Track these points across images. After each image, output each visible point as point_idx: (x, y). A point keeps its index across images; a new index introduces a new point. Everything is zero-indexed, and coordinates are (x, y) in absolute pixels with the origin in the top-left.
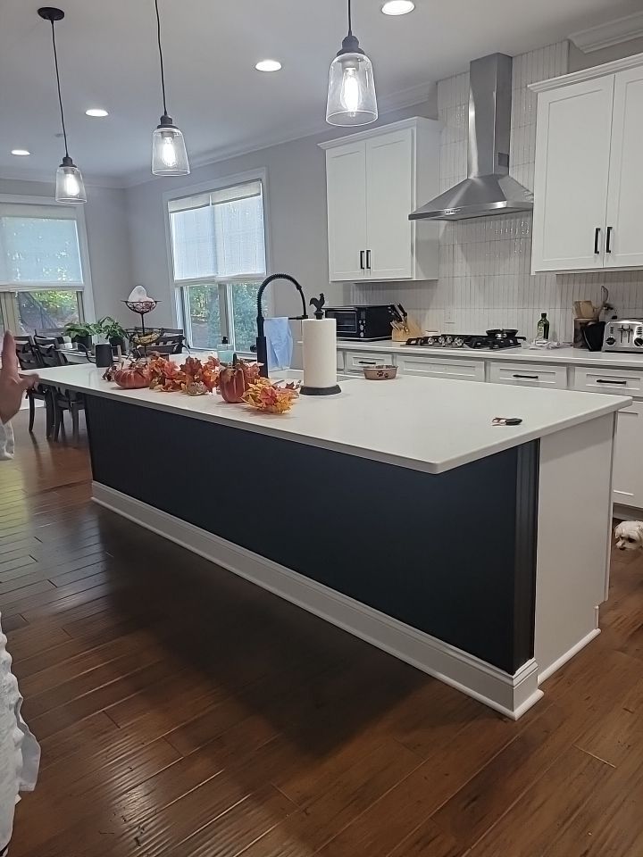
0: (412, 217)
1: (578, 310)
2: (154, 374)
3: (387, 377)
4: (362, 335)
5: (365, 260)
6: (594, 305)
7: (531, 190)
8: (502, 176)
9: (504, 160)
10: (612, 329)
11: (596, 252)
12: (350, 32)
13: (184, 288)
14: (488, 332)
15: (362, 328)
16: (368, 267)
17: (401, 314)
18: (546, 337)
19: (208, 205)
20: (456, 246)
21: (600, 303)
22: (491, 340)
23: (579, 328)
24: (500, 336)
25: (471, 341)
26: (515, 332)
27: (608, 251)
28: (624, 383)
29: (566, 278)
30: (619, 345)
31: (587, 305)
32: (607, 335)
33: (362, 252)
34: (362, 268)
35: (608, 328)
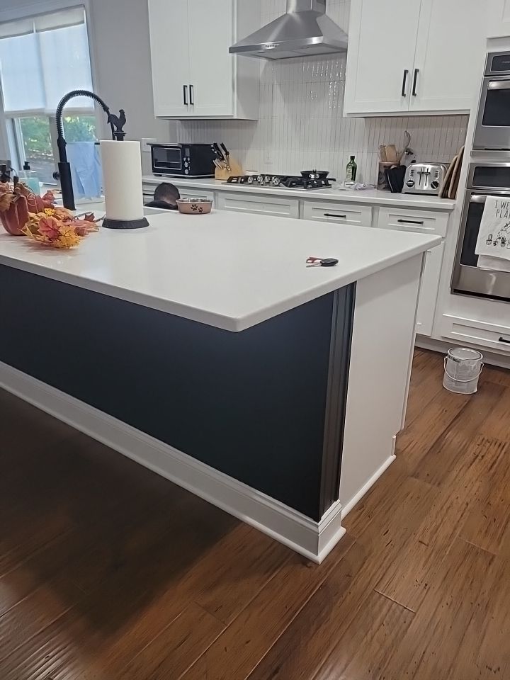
0: (232, 50)
1: (383, 154)
3: (201, 212)
4: (186, 171)
5: (188, 94)
6: (397, 149)
7: (345, 31)
8: (319, 14)
10: (412, 171)
11: (403, 94)
13: (15, 120)
14: (302, 173)
15: (186, 165)
16: (191, 103)
17: (224, 153)
18: (353, 179)
19: (32, 32)
20: (275, 86)
21: (402, 149)
22: (305, 180)
23: (383, 170)
24: (313, 176)
25: (286, 181)
26: (326, 174)
27: (414, 94)
28: (422, 223)
29: (374, 121)
30: (417, 187)
31: (391, 149)
32: (408, 177)
33: (185, 87)
34: (185, 103)
35: (408, 171)
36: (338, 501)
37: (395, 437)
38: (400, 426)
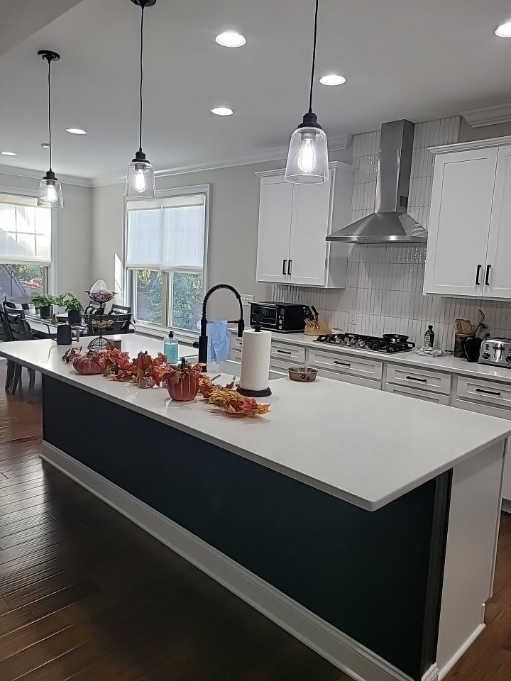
0: (328, 239)
1: (459, 326)
2: (108, 362)
3: (308, 380)
4: (280, 327)
5: (287, 267)
6: (472, 324)
7: (425, 228)
8: (402, 214)
9: (404, 201)
10: (487, 346)
11: (477, 283)
12: (310, 110)
13: (134, 272)
14: (384, 336)
15: (281, 322)
16: (289, 274)
17: (313, 313)
18: (431, 345)
19: (160, 208)
20: (361, 264)
21: (477, 324)
23: (459, 341)
24: (394, 340)
25: (373, 343)
26: (407, 337)
27: (487, 284)
28: (499, 394)
29: (450, 301)
30: (492, 359)
31: (466, 323)
32: (483, 351)
33: (285, 261)
34: (284, 273)
35: (483, 344)
36: (436, 664)
37: (484, 605)
38: (488, 593)
